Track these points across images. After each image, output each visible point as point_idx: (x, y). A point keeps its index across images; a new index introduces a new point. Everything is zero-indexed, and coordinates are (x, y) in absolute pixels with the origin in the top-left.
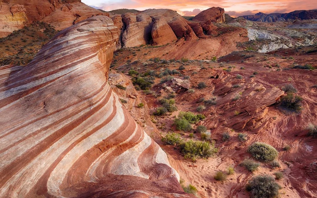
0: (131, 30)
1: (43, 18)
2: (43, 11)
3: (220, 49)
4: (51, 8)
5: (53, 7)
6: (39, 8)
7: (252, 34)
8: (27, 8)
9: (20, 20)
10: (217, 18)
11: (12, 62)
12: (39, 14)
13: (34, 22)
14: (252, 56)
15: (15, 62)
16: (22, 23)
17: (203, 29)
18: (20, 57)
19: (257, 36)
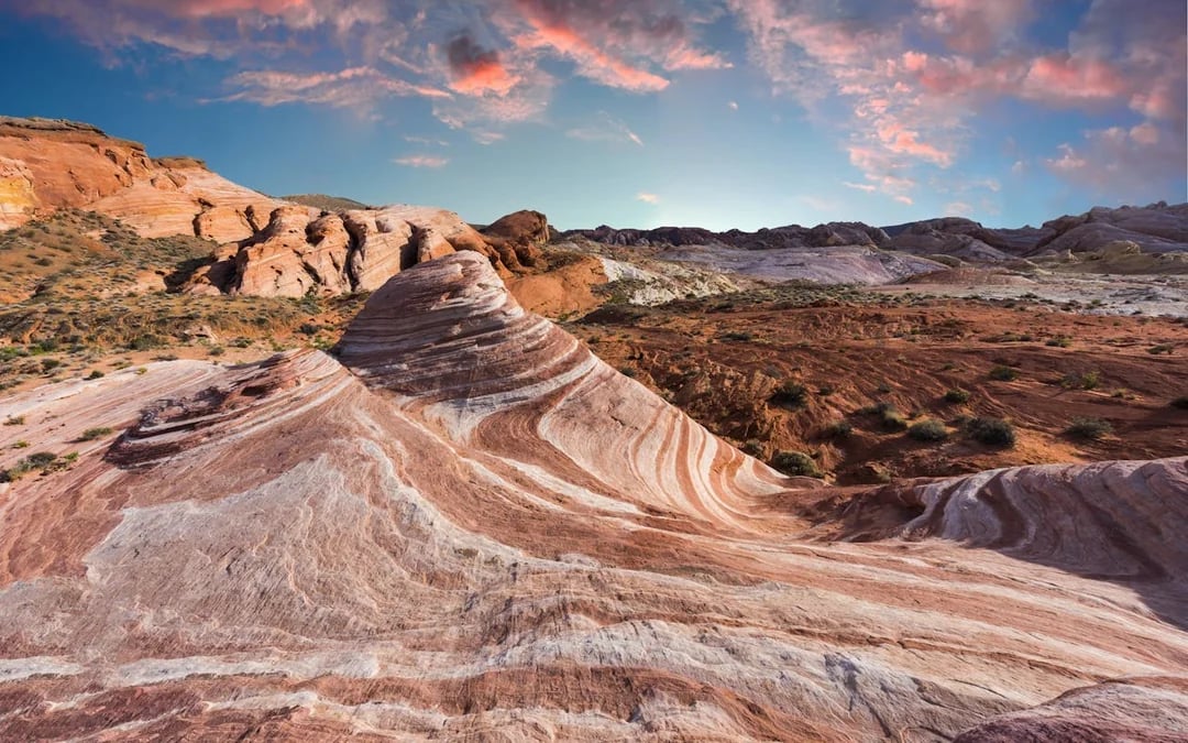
0: (372, 252)
1: (93, 202)
2: (90, 182)
3: (565, 297)
4: (118, 176)
5: (124, 175)
6: (77, 172)
7: (613, 270)
8: (38, 169)
9: (14, 201)
10: (536, 233)
11: (38, 322)
12: (80, 188)
13: (60, 210)
14: (646, 315)
15: (50, 323)
16: (21, 211)
17: (517, 253)
18: (64, 309)
19: (620, 273)
